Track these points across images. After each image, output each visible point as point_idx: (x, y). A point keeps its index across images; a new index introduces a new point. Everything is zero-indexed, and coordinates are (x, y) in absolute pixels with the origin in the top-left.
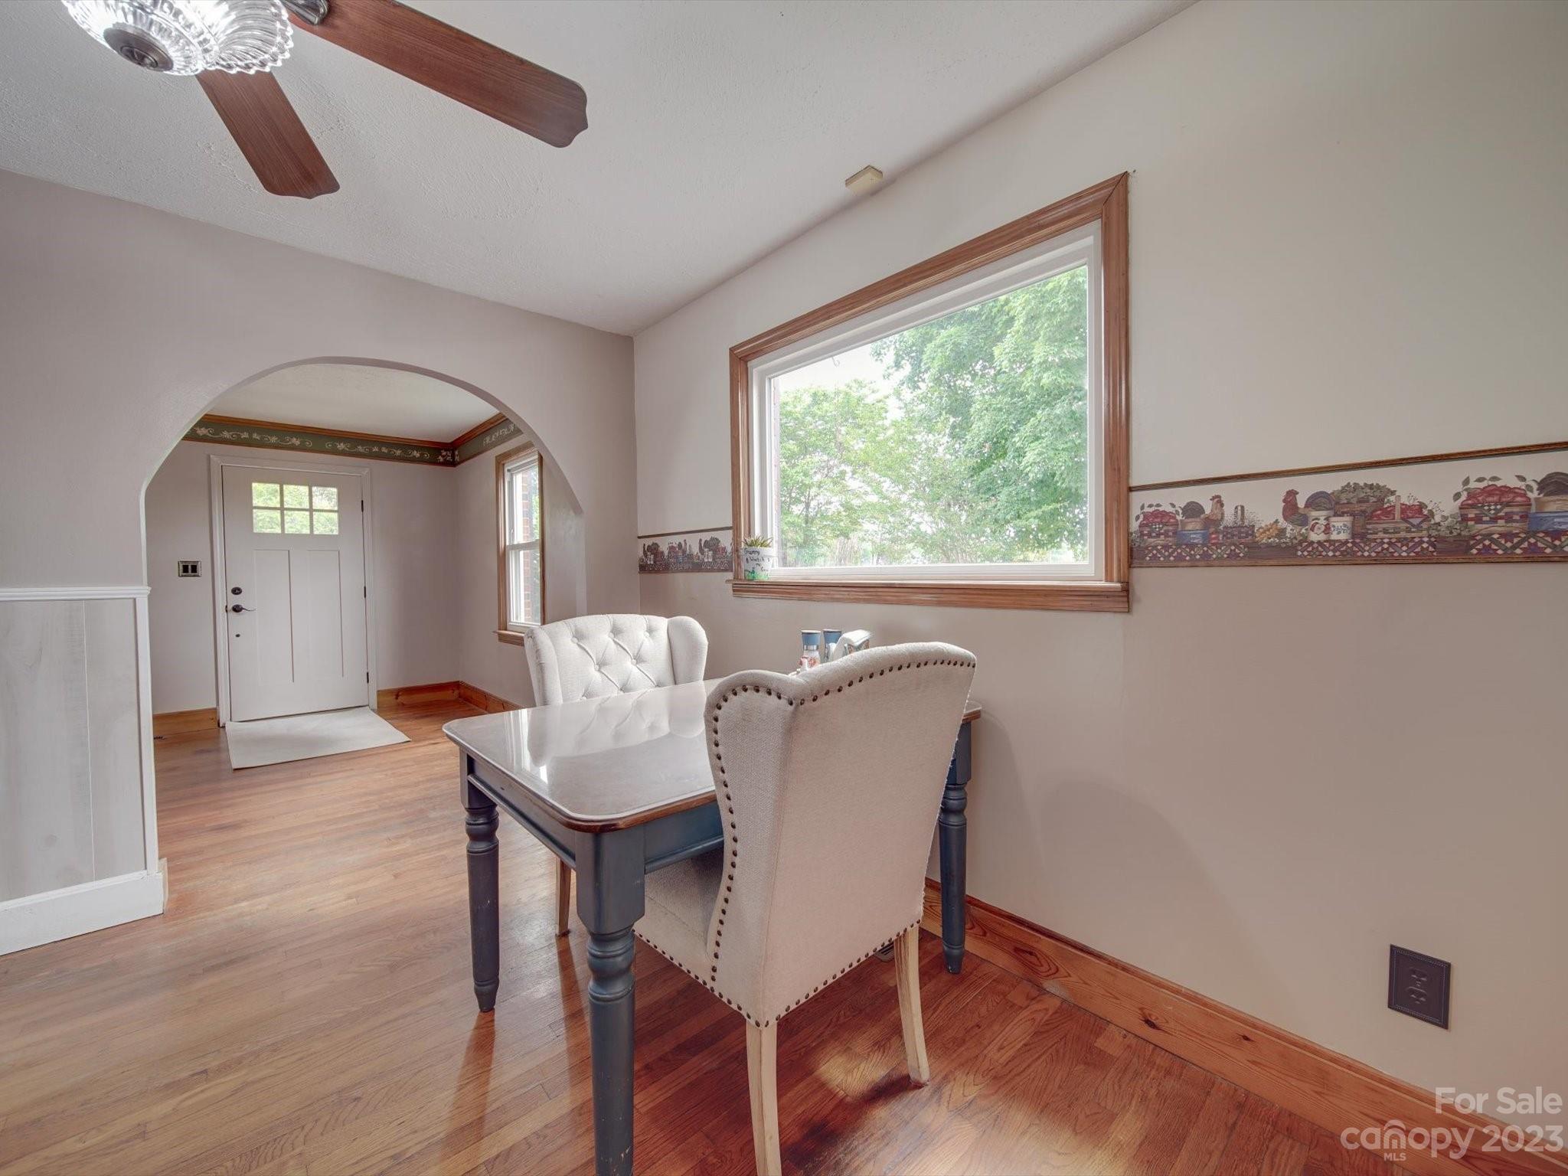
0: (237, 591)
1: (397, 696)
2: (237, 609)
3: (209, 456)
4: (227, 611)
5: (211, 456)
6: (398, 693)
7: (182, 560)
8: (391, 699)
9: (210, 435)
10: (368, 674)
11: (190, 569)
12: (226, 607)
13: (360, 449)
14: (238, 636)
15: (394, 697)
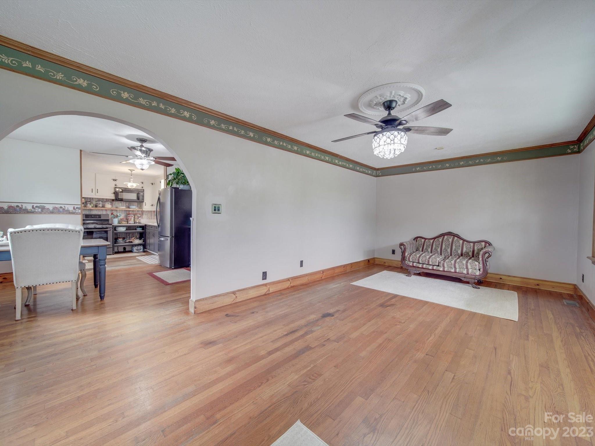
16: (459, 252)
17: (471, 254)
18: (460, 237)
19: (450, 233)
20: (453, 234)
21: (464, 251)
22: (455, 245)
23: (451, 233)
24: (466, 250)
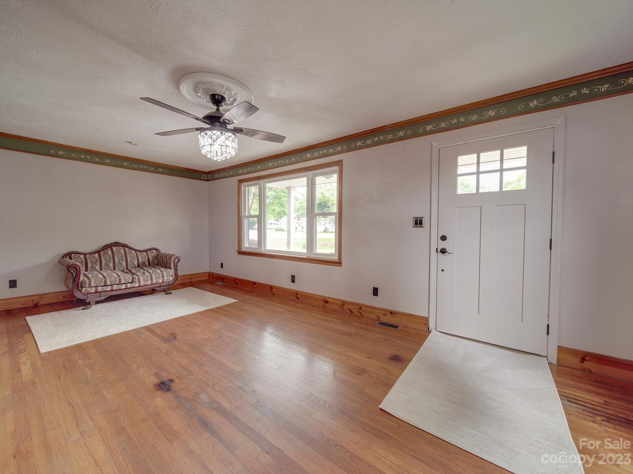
0: (443, 238)
1: (583, 360)
2: (443, 251)
3: (432, 143)
4: (437, 252)
5: (433, 143)
6: (584, 357)
7: (415, 217)
8: (575, 361)
9: (433, 129)
10: (548, 326)
11: (418, 222)
12: (437, 248)
13: (555, 99)
14: (443, 270)
15: (580, 359)
16: (136, 263)
17: (147, 263)
18: (128, 247)
19: (116, 243)
20: (121, 245)
21: (140, 262)
22: (129, 256)
23: (119, 243)
24: (142, 260)
